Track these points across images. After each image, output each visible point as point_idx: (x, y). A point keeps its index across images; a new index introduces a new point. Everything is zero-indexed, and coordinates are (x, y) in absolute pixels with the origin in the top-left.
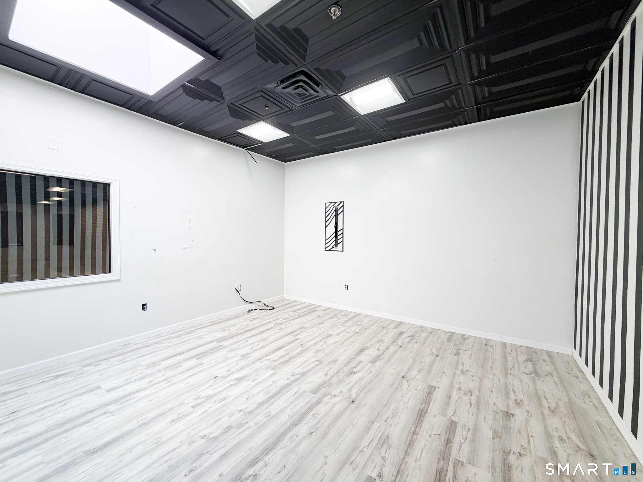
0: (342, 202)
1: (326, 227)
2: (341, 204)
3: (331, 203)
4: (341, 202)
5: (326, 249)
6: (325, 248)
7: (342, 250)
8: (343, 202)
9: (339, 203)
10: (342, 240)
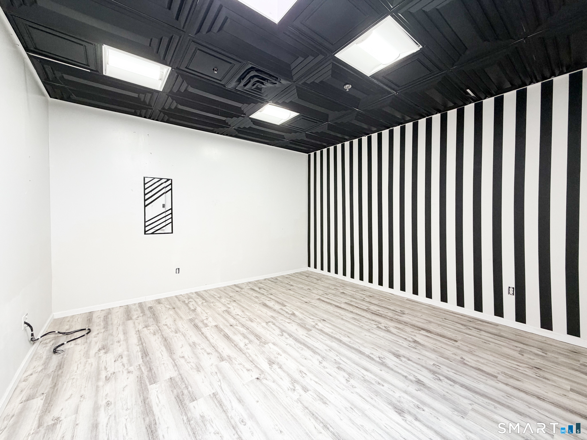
0: (170, 179)
1: (145, 206)
2: (169, 182)
3: (154, 178)
4: (168, 180)
5: (146, 233)
6: (145, 231)
7: (171, 232)
8: (172, 180)
9: (166, 180)
10: (171, 221)
